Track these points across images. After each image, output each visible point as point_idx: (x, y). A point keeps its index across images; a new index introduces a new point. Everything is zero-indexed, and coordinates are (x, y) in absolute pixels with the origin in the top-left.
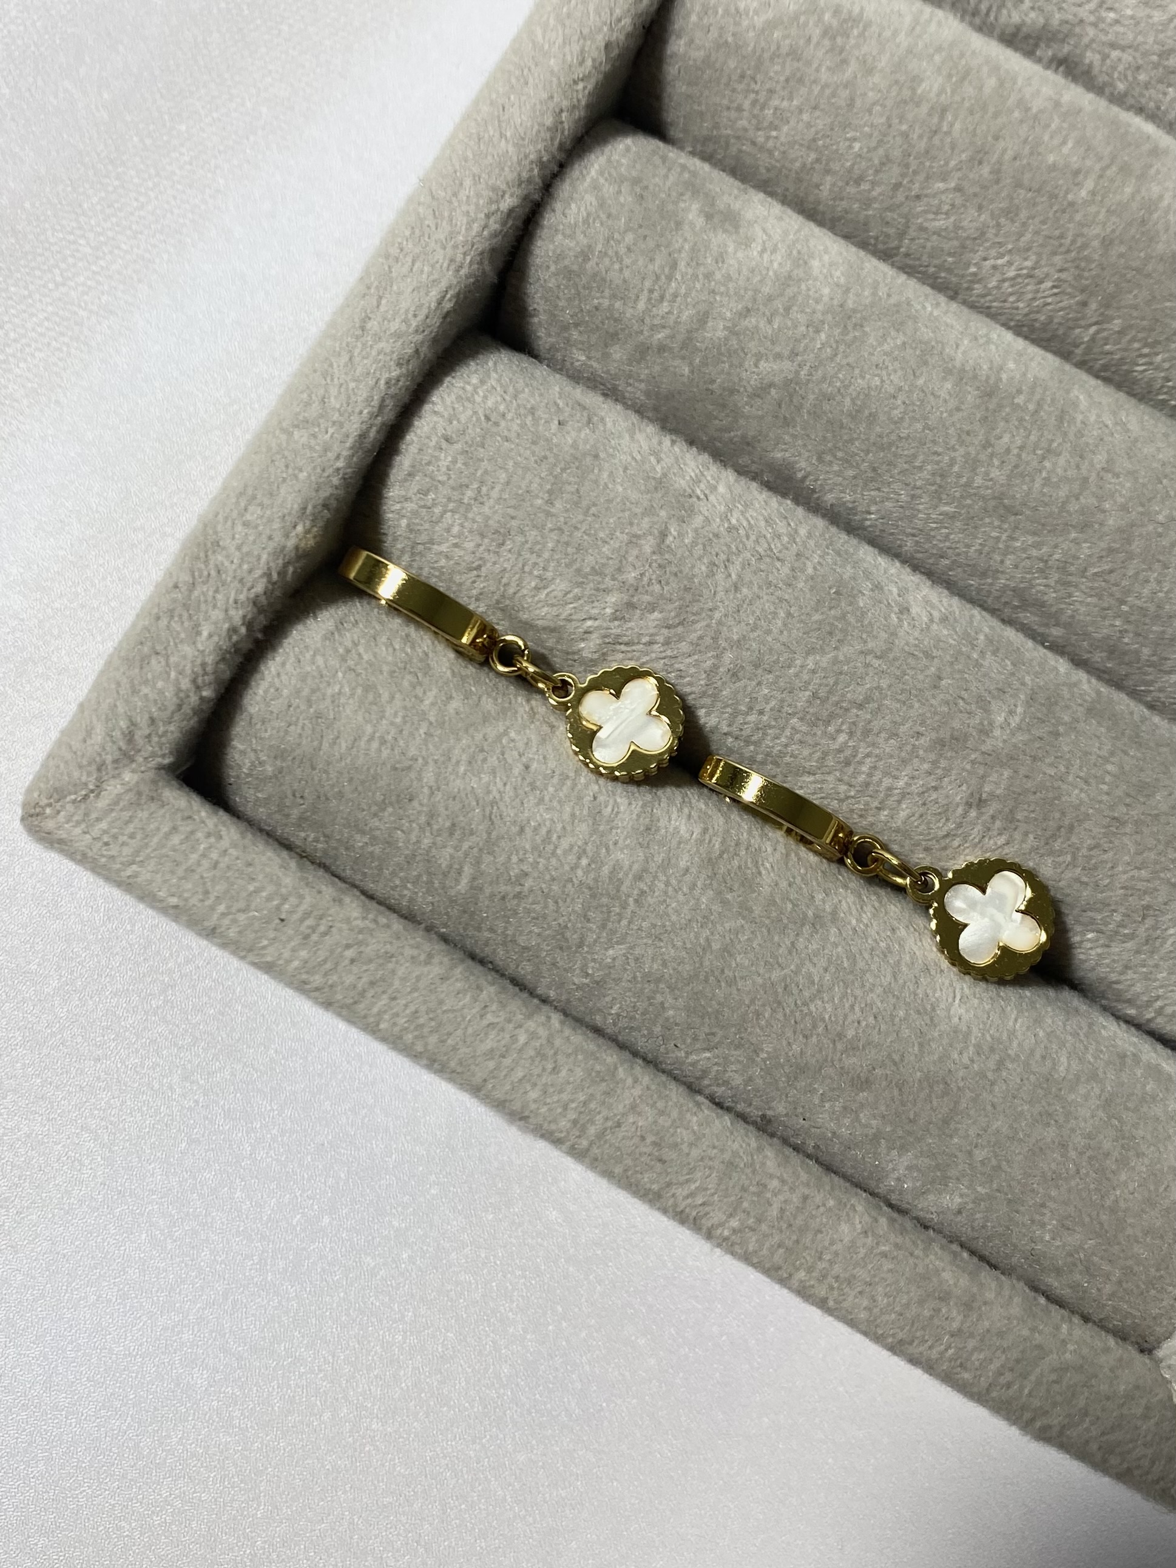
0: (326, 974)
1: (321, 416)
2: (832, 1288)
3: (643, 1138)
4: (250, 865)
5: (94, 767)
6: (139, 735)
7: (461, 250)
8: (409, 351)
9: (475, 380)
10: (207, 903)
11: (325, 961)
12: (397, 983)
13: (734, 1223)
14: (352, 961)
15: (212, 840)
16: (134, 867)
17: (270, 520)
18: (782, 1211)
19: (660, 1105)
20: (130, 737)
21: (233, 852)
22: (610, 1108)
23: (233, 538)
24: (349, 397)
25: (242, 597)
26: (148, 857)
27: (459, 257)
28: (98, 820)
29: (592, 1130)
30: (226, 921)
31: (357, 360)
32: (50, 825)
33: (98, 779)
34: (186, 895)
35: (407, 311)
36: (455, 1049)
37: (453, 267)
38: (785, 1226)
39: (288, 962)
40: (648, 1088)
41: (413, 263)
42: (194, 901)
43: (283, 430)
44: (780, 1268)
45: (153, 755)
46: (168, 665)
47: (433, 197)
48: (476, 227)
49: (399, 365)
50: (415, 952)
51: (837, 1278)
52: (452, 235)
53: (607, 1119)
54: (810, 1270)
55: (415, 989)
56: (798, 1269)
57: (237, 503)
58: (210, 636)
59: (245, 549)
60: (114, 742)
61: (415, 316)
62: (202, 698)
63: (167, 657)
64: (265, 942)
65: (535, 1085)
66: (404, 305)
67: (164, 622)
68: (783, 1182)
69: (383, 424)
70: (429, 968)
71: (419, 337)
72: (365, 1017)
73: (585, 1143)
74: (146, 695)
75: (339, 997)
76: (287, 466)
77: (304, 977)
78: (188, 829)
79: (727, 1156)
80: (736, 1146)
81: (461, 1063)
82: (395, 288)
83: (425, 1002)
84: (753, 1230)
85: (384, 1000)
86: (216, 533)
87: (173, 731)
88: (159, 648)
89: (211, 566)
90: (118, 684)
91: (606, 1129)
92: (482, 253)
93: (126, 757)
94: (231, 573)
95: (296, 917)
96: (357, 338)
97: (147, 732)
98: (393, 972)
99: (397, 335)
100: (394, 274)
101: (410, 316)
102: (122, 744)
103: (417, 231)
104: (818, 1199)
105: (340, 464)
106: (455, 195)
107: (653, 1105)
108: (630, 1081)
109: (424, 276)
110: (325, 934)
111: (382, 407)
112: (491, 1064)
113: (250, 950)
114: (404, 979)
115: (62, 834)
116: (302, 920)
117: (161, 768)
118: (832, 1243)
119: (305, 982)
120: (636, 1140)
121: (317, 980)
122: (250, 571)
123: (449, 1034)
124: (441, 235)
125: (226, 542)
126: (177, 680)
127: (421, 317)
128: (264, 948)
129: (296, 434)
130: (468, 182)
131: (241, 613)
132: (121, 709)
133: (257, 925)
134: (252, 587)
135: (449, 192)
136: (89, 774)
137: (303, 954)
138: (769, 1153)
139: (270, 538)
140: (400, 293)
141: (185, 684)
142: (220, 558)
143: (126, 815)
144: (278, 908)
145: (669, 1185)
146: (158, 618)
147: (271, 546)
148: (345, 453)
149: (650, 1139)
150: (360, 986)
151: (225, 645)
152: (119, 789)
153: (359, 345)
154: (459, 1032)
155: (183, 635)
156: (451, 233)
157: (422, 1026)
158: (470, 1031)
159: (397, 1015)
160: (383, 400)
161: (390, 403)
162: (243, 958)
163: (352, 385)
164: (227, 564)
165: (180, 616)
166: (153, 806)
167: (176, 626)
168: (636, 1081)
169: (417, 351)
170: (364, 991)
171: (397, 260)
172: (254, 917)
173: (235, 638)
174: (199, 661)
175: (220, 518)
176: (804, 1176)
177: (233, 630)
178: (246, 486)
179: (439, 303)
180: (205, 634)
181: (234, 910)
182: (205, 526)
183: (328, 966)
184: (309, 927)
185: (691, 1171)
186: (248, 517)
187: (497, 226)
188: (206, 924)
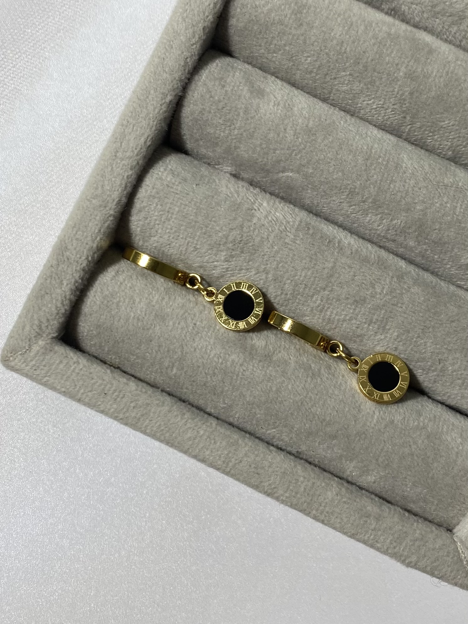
0: (124, 413)
1: (102, 193)
2: (326, 516)
3: (250, 466)
4: (91, 373)
5: (27, 340)
6: (43, 326)
7: (152, 120)
8: (135, 163)
9: (162, 169)
10: (76, 390)
11: (123, 408)
12: (152, 414)
13: (287, 495)
14: (134, 407)
15: (76, 365)
16: (47, 378)
17: (87, 237)
18: (305, 489)
19: (256, 453)
20: (40, 327)
21: (85, 369)
22: (237, 456)
23: (72, 245)
24: (112, 185)
25: (78, 268)
26: (52, 373)
27: (151, 122)
28: (31, 361)
29: (231, 464)
30: (84, 396)
31: (115, 169)
32: (13, 364)
33: (29, 345)
34: (68, 387)
35: (133, 147)
36: (176, 438)
37: (149, 128)
38: (306, 495)
39: (109, 409)
40: (251, 447)
41: (133, 127)
42: (71, 389)
43: (88, 200)
44: (305, 510)
45: (50, 333)
46: (52, 298)
47: (139, 99)
48: (157, 111)
49: (131, 169)
50: (158, 402)
51: (327, 512)
52: (148, 114)
53: (236, 460)
54: (317, 510)
55: (159, 416)
56: (312, 510)
57: (72, 231)
58: (67, 285)
59: (78, 249)
60: (34, 330)
61: (136, 149)
62: (66, 310)
63: (51, 294)
64: (100, 403)
65: (207, 449)
66: (131, 145)
67: (48, 281)
68: (305, 478)
69: (127, 193)
70: (164, 408)
71: (139, 157)
72: (141, 428)
73: (228, 469)
74: (44, 310)
75: (130, 421)
76: (91, 215)
77: (116, 415)
78: (66, 362)
79: (283, 470)
80: (286, 466)
81: (178, 443)
82: (127, 138)
83: (163, 421)
84: (294, 497)
85: (147, 421)
86: (65, 243)
87: (55, 324)
88: (48, 291)
89: (65, 257)
90: (33, 307)
91: (236, 464)
92: (160, 120)
93: (39, 335)
94: (73, 259)
95: (111, 392)
96: (114, 160)
97: (46, 324)
98: (150, 410)
99: (130, 158)
100: (126, 133)
101: (134, 149)
102: (37, 330)
103: (134, 114)
104: (318, 483)
105: (112, 212)
106: (148, 97)
107: (253, 453)
108: (243, 445)
109: (138, 132)
110: (122, 398)
111: (126, 187)
112: (190, 443)
113: (94, 406)
114: (154, 413)
115: (17, 367)
116: (113, 393)
117: (53, 338)
118: (325, 499)
119: (117, 417)
120: (248, 467)
121: (121, 416)
122: (80, 258)
123: (173, 432)
124: (143, 115)
125: (70, 247)
126: (56, 303)
127: (138, 149)
128: (99, 405)
129: (94, 201)
130: (152, 92)
131: (78, 275)
132: (35, 317)
133: (96, 396)
134: (81, 264)
135: (145, 96)
136: (26, 343)
137: (115, 406)
138: (299, 467)
139: (87, 244)
140: (129, 140)
141: (59, 305)
142: (68, 253)
143: (41, 358)
144: (103, 389)
145: (261, 482)
146: (46, 280)
147: (87, 246)
148: (114, 207)
149: (253, 466)
150: (138, 416)
151: (73, 288)
152: (38, 348)
153: (115, 162)
154: (177, 431)
155: (56, 285)
156: (147, 114)
157: (163, 430)
158: (181, 431)
159: (153, 427)
160: (126, 184)
161: (129, 185)
162: (92, 409)
163: (113, 179)
164: (71, 255)
165: (55, 278)
166: (52, 354)
167: (54, 282)
168: (246, 444)
169: (138, 163)
170: (139, 418)
171: (127, 126)
172: (94, 394)
173: (76, 284)
174: (63, 295)
175: (67, 238)
176: (313, 476)
177: (76, 282)
178: (75, 224)
179: (145, 142)
180: (65, 284)
181: (86, 391)
182: (61, 241)
183: (125, 410)
184: (116, 396)
185: (270, 477)
186: (77, 236)
187: (165, 109)
188: (77, 397)
